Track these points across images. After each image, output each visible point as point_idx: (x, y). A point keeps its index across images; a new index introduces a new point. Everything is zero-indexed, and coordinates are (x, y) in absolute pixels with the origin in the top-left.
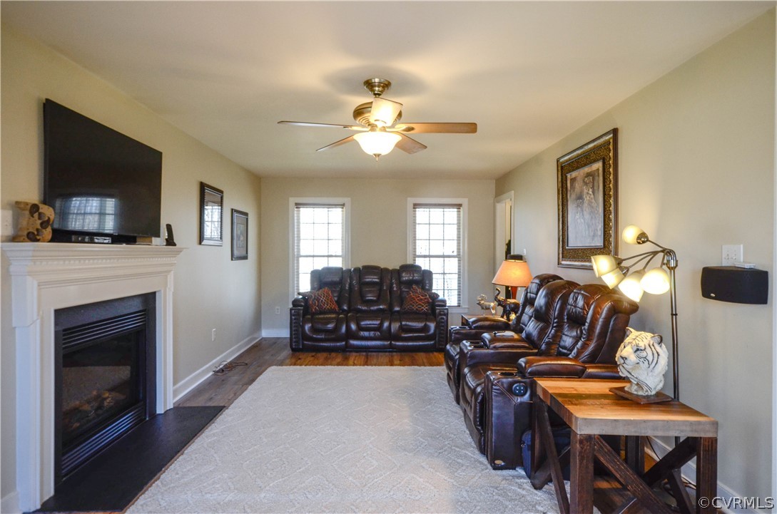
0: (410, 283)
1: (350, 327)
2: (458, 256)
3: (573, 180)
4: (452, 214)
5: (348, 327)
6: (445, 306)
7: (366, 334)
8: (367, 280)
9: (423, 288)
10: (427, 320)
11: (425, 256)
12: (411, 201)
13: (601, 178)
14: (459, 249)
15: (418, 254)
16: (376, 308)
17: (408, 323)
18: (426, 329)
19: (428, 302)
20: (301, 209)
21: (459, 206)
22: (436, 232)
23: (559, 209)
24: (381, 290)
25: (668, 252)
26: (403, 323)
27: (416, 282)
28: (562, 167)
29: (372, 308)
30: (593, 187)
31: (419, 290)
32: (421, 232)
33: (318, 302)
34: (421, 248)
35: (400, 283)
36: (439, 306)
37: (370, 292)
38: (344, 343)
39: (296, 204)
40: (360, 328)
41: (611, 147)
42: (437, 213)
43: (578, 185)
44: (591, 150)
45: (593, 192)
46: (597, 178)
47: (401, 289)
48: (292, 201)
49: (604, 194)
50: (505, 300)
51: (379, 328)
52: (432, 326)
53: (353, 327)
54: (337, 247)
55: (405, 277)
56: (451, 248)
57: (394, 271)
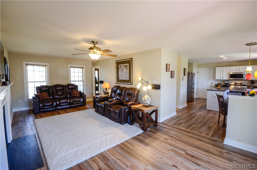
0: (72, 89)
1: (57, 103)
2: (83, 81)
3: (120, 66)
4: (80, 70)
5: (56, 103)
6: (84, 94)
7: (63, 104)
8: (58, 89)
9: (76, 90)
10: (80, 98)
11: (74, 81)
12: (69, 66)
13: (128, 67)
14: (83, 79)
15: (71, 80)
16: (63, 97)
17: (75, 100)
18: (80, 100)
19: (79, 94)
20: (28, 66)
21: (83, 68)
22: (76, 74)
23: (116, 72)
24: (63, 91)
25: (148, 82)
26: (74, 100)
27: (74, 88)
28: (117, 63)
29: (61, 97)
30: (126, 68)
31: (75, 91)
32: (72, 74)
33: (43, 97)
34: (72, 79)
35: (69, 89)
36: (83, 94)
37: (59, 92)
38: (55, 108)
39: (26, 64)
40: (60, 103)
41: (131, 61)
42: (76, 70)
43: (122, 68)
44: (126, 61)
45: (126, 69)
46: (127, 67)
47: (69, 91)
48: (24, 63)
49: (129, 70)
50: (106, 92)
51: (67, 102)
52: (82, 100)
53: (58, 103)
54: (44, 79)
55: (70, 87)
56: (81, 79)
57: (66, 86)
